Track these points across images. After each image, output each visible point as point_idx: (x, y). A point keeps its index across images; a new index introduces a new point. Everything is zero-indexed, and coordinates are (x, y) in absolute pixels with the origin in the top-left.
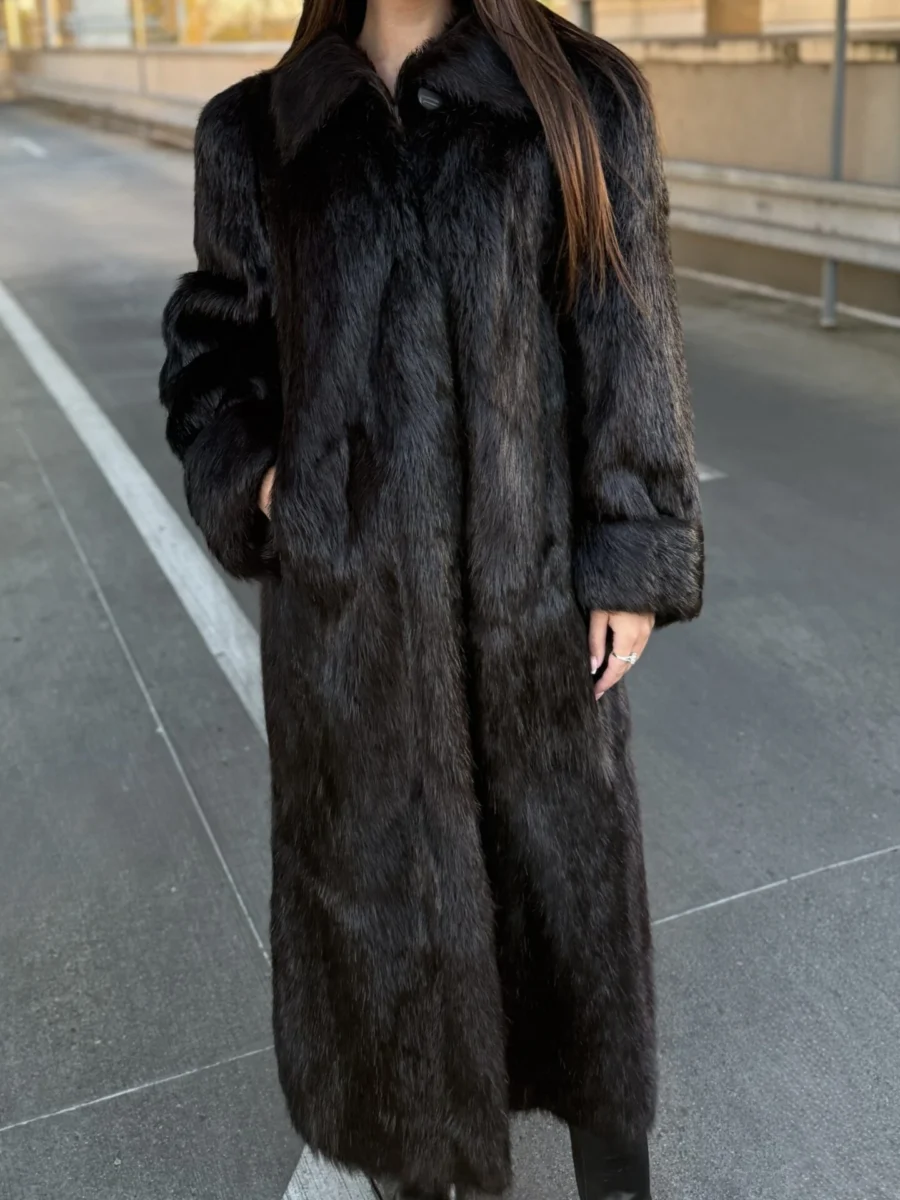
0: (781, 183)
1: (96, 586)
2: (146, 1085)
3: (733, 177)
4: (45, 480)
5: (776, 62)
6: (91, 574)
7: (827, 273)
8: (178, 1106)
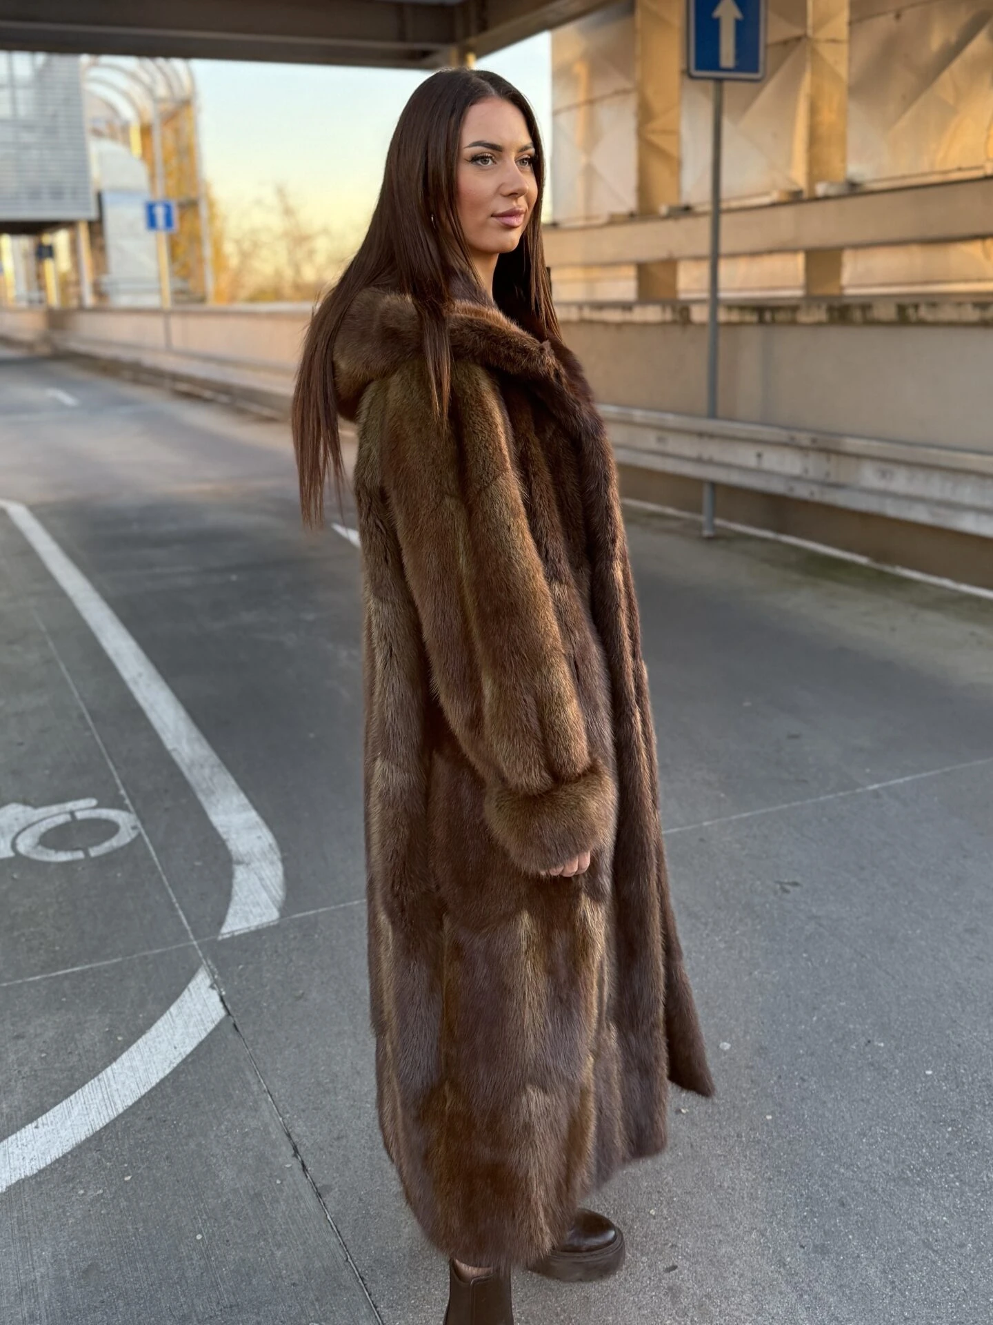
0: (671, 420)
1: (84, 711)
2: (87, 966)
3: (638, 415)
4: (51, 644)
5: (674, 322)
6: (81, 704)
7: (706, 493)
8: (107, 975)
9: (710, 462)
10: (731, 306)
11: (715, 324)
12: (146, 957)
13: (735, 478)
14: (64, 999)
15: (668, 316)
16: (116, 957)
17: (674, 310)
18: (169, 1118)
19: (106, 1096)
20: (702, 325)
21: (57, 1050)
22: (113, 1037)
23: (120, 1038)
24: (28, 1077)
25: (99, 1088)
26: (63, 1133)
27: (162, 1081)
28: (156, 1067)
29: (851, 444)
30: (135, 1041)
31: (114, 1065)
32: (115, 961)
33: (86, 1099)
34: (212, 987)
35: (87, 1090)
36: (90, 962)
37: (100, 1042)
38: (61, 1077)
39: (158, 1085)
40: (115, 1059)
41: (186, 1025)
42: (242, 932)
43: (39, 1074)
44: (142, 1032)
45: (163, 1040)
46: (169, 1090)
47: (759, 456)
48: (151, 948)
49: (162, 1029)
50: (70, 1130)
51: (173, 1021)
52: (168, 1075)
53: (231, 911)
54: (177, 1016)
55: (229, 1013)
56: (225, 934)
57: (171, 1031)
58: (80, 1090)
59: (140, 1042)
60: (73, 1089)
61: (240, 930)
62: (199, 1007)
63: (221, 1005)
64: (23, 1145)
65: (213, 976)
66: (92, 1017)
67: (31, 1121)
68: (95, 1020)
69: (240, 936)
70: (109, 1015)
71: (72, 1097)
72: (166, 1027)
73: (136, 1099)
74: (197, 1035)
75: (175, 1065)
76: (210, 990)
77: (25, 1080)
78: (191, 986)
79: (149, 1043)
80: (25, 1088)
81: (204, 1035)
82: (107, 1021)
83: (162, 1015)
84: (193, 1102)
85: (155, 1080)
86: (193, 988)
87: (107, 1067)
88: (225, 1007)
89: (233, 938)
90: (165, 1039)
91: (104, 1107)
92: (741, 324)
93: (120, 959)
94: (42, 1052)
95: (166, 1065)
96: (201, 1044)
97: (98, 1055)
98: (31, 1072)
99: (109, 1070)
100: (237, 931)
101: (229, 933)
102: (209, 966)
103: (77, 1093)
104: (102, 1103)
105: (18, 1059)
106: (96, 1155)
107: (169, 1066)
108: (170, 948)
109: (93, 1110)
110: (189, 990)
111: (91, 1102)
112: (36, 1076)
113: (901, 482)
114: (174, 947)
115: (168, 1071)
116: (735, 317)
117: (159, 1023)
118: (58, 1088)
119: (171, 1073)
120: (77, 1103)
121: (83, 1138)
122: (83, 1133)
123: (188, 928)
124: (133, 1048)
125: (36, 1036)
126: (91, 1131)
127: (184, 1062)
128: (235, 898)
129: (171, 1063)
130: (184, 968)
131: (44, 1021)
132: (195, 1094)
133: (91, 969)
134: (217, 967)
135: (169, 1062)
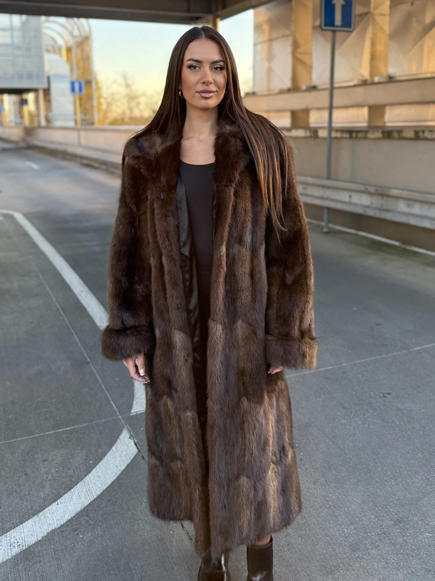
0: (310, 180)
2: (72, 427)
5: (310, 137)
7: (325, 212)
8: (82, 432)
9: (327, 199)
10: (337, 130)
11: (330, 139)
12: (99, 423)
13: (339, 206)
14: (64, 443)
15: (308, 134)
16: (85, 423)
17: (310, 131)
18: (118, 500)
19: (88, 490)
20: (324, 138)
21: (63, 467)
22: (88, 461)
23: (91, 462)
24: (51, 480)
25: (84, 486)
26: (70, 508)
27: (113, 483)
28: (109, 476)
29: (394, 192)
30: (98, 464)
31: (90, 475)
32: (85, 425)
33: (79, 491)
34: (130, 438)
35: (79, 487)
36: (74, 425)
37: (82, 463)
38: (66, 480)
39: (111, 485)
40: (90, 472)
41: (121, 456)
42: (141, 412)
43: (56, 479)
44: (100, 459)
45: (111, 463)
46: (116, 487)
47: (350, 196)
48: (100, 419)
49: (110, 458)
50: (73, 506)
51: (115, 454)
52: (115, 480)
53: (135, 402)
54: (116, 452)
55: (139, 451)
56: (134, 413)
57: (114, 459)
58: (75, 487)
59: (100, 464)
60: (72, 486)
61: (140, 411)
62: (125, 447)
63: (135, 447)
64: (52, 513)
65: (130, 433)
66: (77, 452)
67: (55, 501)
68: (78, 453)
69: (140, 414)
70: (85, 451)
71: (72, 490)
72: (111, 457)
73: (101, 491)
74: (126, 461)
75: (118, 475)
76: (130, 439)
77: (50, 481)
78: (120, 437)
79: (104, 464)
80: (50, 485)
81: (129, 461)
82: (84, 454)
83: (109, 451)
84: (128, 493)
85: (109, 482)
86: (122, 438)
87: (86, 476)
88: (137, 448)
89: (137, 415)
90: (112, 462)
91: (87, 495)
92: (341, 138)
93: (87, 424)
94: (56, 468)
95: (113, 475)
96: (128, 465)
97: (82, 470)
98: (52, 477)
99: (87, 477)
100: (138, 411)
101: (135, 412)
102: (128, 428)
103: (74, 488)
104: (86, 493)
105: (46, 471)
106: (86, 518)
107: (115, 476)
108: (109, 419)
109: (83, 497)
110: (120, 440)
111: (81, 492)
112: (55, 479)
113: (416, 209)
114: (111, 419)
115: (115, 478)
116: (339, 135)
117: (108, 455)
118: (65, 486)
119: (116, 479)
120: (75, 493)
121: (80, 510)
122: (79, 508)
123: (116, 410)
124: (98, 467)
125: (53, 460)
126: (83, 507)
127: (122, 473)
128: (136, 396)
129: (116, 474)
130: (116, 429)
131: (56, 453)
132: (128, 489)
133: (74, 429)
134: (132, 428)
135: (114, 474)
